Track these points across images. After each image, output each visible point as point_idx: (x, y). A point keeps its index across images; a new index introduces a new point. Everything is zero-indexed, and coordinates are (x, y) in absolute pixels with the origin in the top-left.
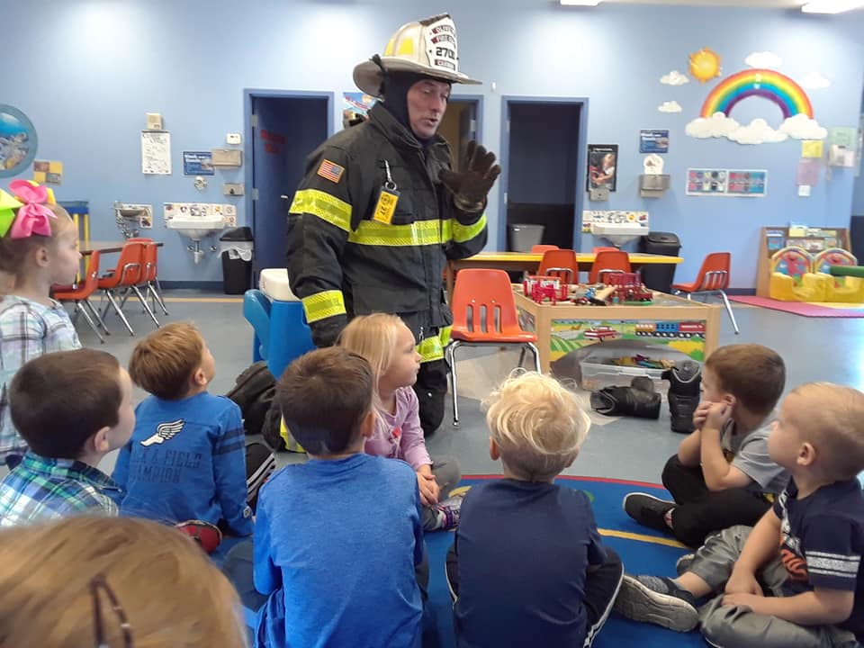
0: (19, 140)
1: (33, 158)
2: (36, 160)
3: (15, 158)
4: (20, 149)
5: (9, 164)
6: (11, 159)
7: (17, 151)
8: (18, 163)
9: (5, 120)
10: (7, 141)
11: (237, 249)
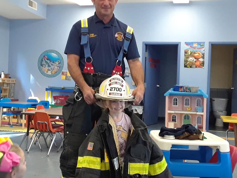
0: (57, 63)
1: (62, 70)
2: (62, 71)
3: (55, 70)
4: (57, 67)
5: (53, 72)
6: (54, 71)
7: (56, 67)
8: (56, 72)
9: (53, 56)
10: (53, 64)
11: (137, 109)
